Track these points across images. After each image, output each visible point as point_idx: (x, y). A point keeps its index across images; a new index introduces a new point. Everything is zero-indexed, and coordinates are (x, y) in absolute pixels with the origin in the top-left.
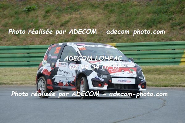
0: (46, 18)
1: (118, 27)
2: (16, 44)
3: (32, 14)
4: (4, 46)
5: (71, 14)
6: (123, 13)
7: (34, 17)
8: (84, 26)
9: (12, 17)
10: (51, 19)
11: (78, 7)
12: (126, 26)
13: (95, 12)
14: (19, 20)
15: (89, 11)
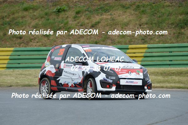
0: (76, 19)
1: (149, 28)
2: (46, 45)
3: (62, 14)
4: (34, 47)
5: (101, 15)
6: (155, 14)
7: (64, 18)
8: (114, 27)
9: (42, 18)
10: (81, 20)
11: (108, 8)
12: (158, 27)
13: (126, 13)
14: (49, 21)
15: (120, 12)
